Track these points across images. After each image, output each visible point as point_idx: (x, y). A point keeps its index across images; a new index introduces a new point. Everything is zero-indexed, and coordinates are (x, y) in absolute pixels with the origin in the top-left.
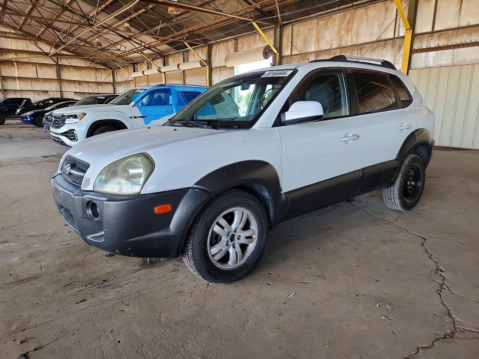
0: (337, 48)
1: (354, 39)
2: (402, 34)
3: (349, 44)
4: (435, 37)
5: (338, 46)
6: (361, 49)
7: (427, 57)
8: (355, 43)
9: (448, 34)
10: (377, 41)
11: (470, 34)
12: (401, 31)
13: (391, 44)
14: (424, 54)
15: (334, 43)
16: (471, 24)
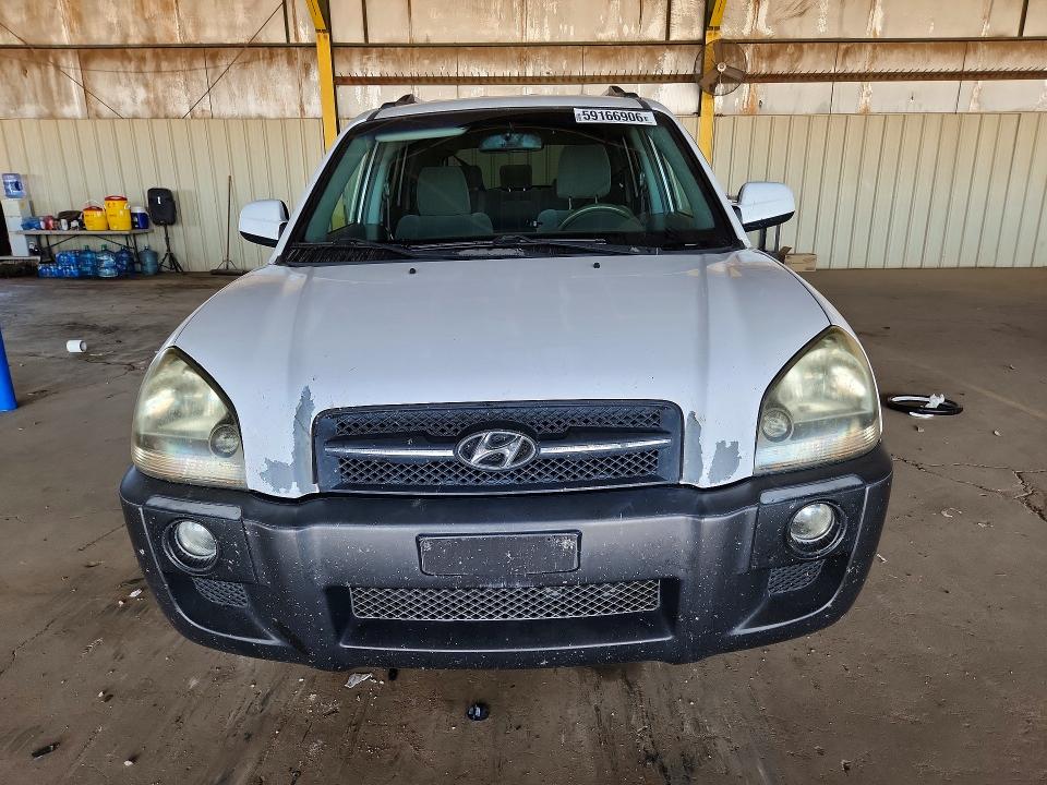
0: (143, 47)
1: (190, 31)
2: (305, 39)
3: (178, 41)
4: (374, 55)
5: (147, 42)
6: (214, 58)
7: (365, 94)
8: (192, 38)
9: (395, 53)
10: (251, 46)
11: (433, 61)
12: (301, 30)
13: (284, 57)
14: (358, 89)
15: (132, 30)
16: (434, 41)
